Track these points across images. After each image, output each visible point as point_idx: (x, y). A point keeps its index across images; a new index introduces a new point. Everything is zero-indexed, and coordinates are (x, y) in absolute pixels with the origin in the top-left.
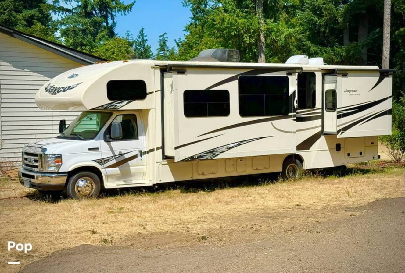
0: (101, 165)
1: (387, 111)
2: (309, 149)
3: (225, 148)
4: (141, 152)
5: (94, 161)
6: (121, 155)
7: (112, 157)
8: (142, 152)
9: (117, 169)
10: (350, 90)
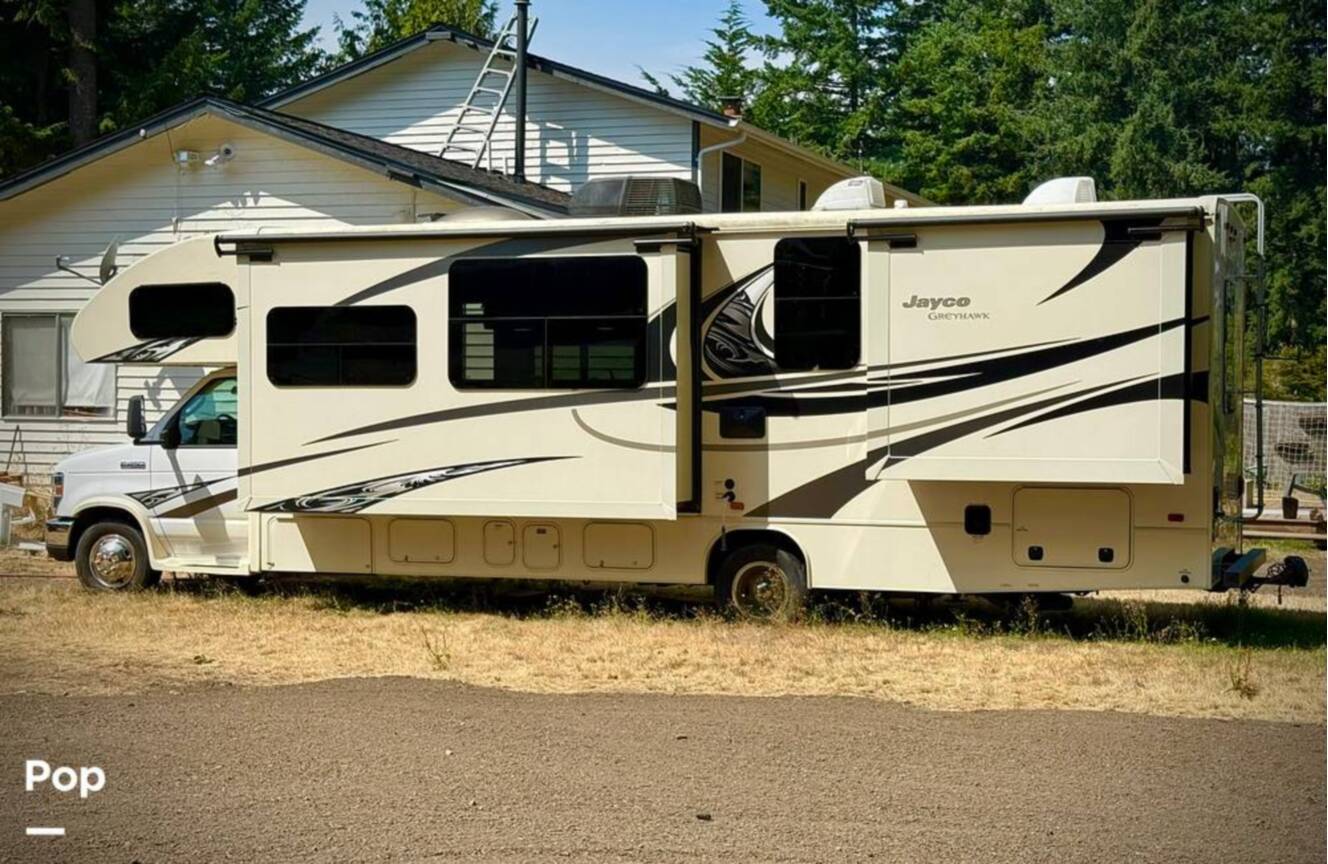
0: (149, 507)
1: (1156, 381)
2: (828, 515)
3: (399, 484)
5: (130, 495)
6: (201, 485)
7: (177, 488)
10: (933, 300)
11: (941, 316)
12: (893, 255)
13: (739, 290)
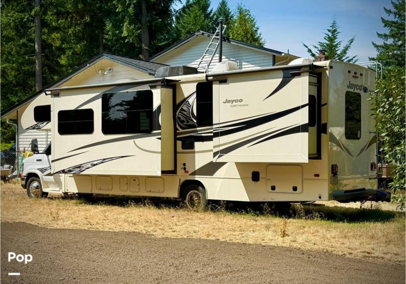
0: (42, 173)
1: (300, 126)
2: (212, 175)
3: (90, 165)
5: (38, 169)
9: (52, 177)
10: (232, 100)
11: (234, 106)
12: (220, 86)
13: (187, 100)
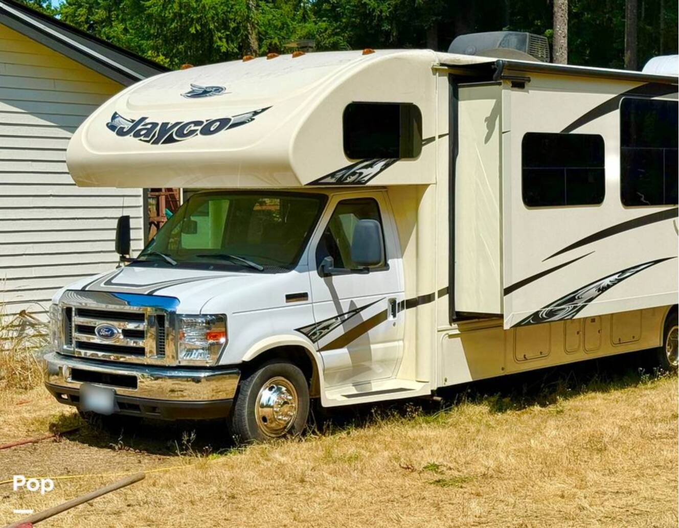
0: (314, 342)
3: (594, 290)
4: (393, 302)
5: (298, 330)
6: (356, 311)
7: (336, 318)
8: (397, 302)
9: (344, 351)
